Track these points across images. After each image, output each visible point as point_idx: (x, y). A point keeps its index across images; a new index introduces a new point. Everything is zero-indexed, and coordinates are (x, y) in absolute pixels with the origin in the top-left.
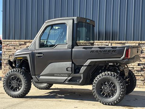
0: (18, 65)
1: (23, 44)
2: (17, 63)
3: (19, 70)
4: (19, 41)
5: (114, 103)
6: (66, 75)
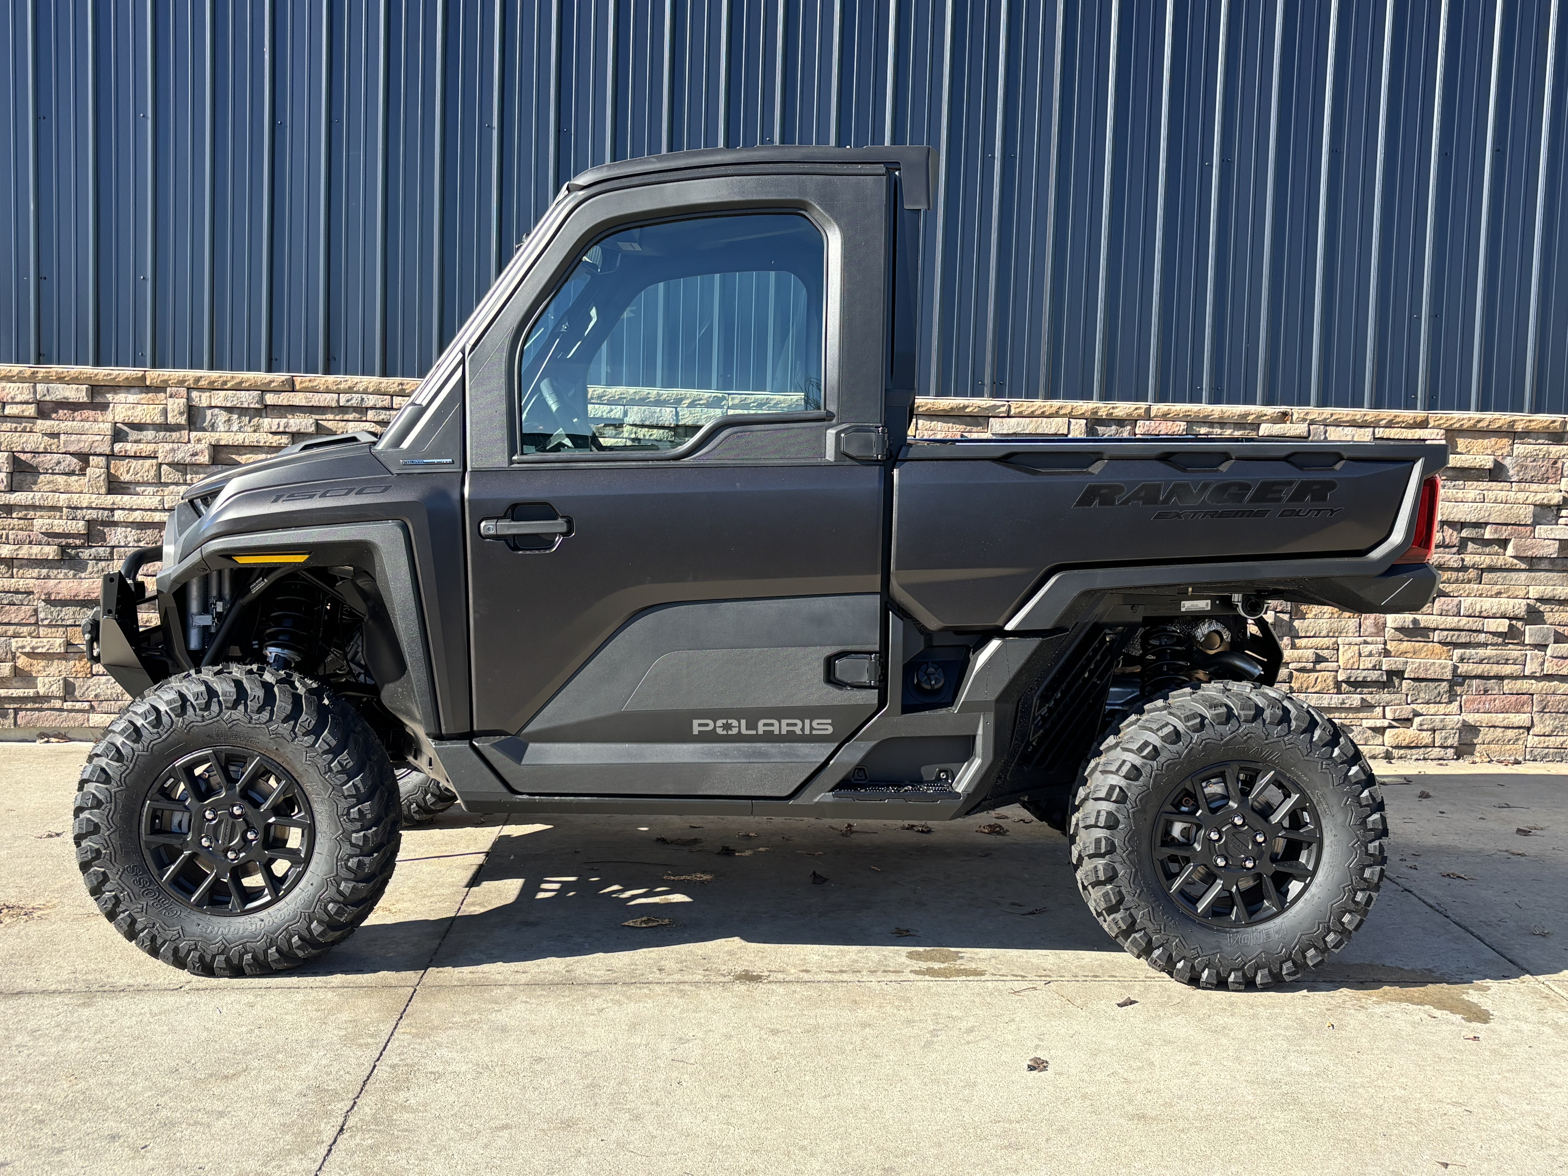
4: (33, 380)
5: (1300, 966)
6: (812, 728)
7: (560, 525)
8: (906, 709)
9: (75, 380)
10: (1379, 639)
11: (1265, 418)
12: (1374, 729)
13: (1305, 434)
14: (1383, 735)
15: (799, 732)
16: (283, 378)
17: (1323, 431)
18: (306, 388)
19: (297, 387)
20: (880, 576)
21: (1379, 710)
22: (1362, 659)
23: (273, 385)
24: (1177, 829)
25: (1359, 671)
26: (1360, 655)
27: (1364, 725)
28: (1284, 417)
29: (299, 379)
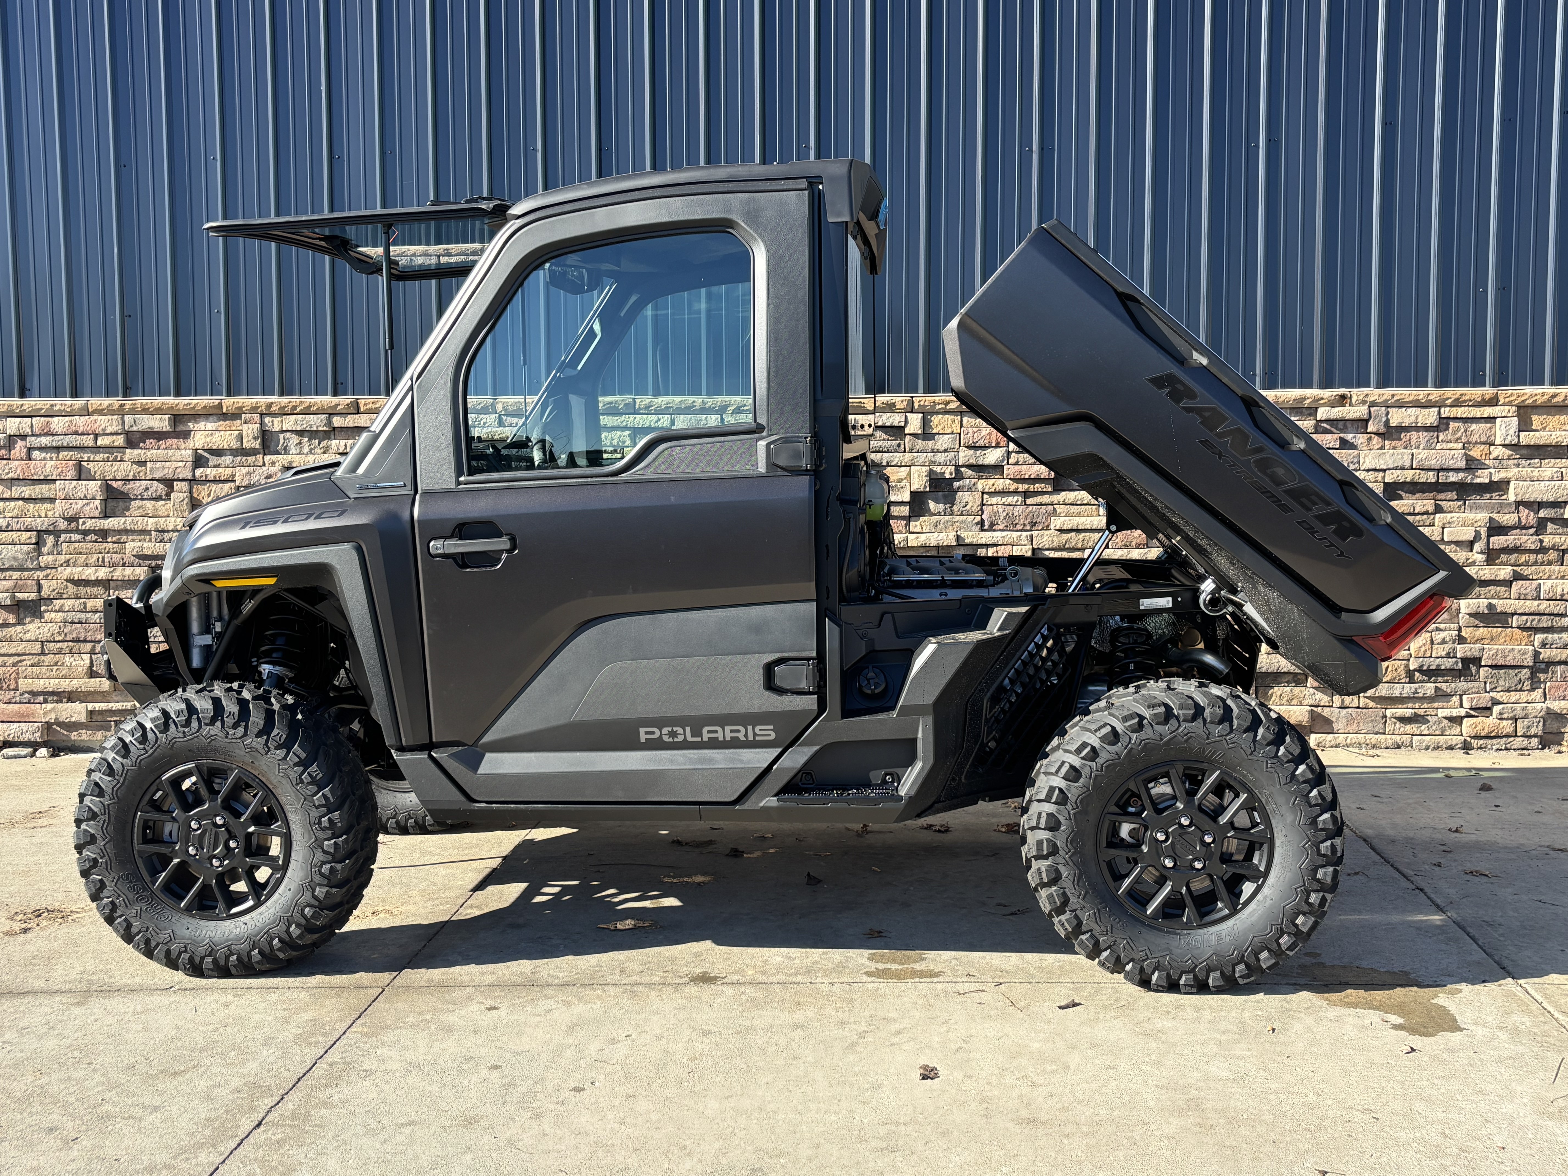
0: (207, 640)
1: (159, 436)
2: (195, 627)
3: (243, 704)
4: (121, 412)
5: (1253, 969)
6: (755, 734)
7: (503, 543)
8: (847, 713)
9: (158, 411)
10: (1452, 626)
11: (1322, 402)
12: (1451, 719)
13: (1366, 417)
14: (1461, 724)
15: (743, 738)
16: (348, 401)
17: (1385, 413)
18: (370, 409)
19: (362, 410)
20: (814, 583)
21: (1456, 699)
22: (1435, 647)
23: (339, 408)
24: (1125, 830)
25: (1432, 659)
26: (1432, 642)
27: (1440, 715)
28: (1342, 400)
29: (363, 401)
